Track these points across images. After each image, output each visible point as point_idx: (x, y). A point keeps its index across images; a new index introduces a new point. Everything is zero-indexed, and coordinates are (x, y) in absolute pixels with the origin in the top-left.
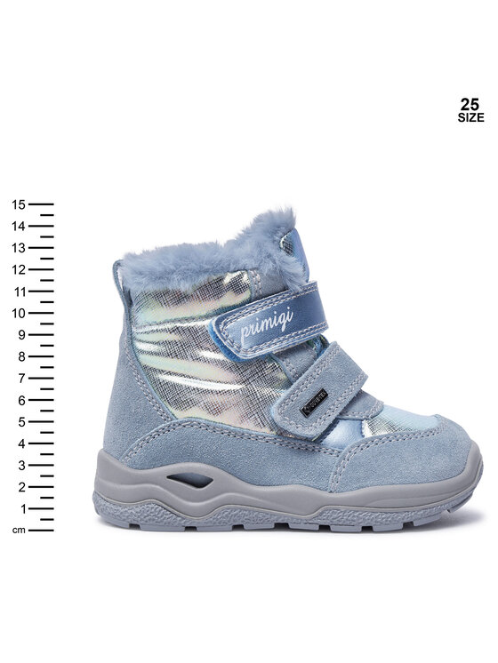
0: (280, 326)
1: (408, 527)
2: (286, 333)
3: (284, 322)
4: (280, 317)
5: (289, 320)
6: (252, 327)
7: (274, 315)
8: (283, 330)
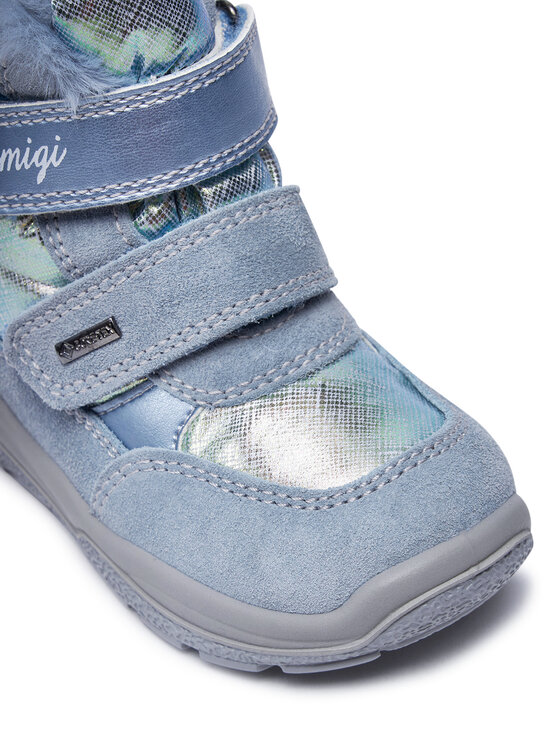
0: (35, 170)
1: (272, 673)
3: (45, 165)
4: (37, 154)
5: (56, 164)
7: (28, 145)
8: (40, 179)
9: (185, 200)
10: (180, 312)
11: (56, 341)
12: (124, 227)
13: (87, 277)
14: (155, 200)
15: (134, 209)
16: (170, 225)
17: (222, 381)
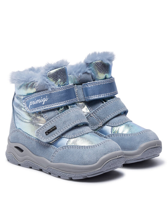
0: (42, 102)
2: (44, 105)
3: (44, 101)
4: (43, 99)
5: (46, 101)
6: (33, 102)
7: (41, 98)
8: (43, 104)
9: (66, 107)
10: (67, 123)
11: (45, 132)
12: (57, 111)
13: (50, 120)
14: (61, 107)
15: (58, 109)
16: (64, 111)
17: (74, 134)
